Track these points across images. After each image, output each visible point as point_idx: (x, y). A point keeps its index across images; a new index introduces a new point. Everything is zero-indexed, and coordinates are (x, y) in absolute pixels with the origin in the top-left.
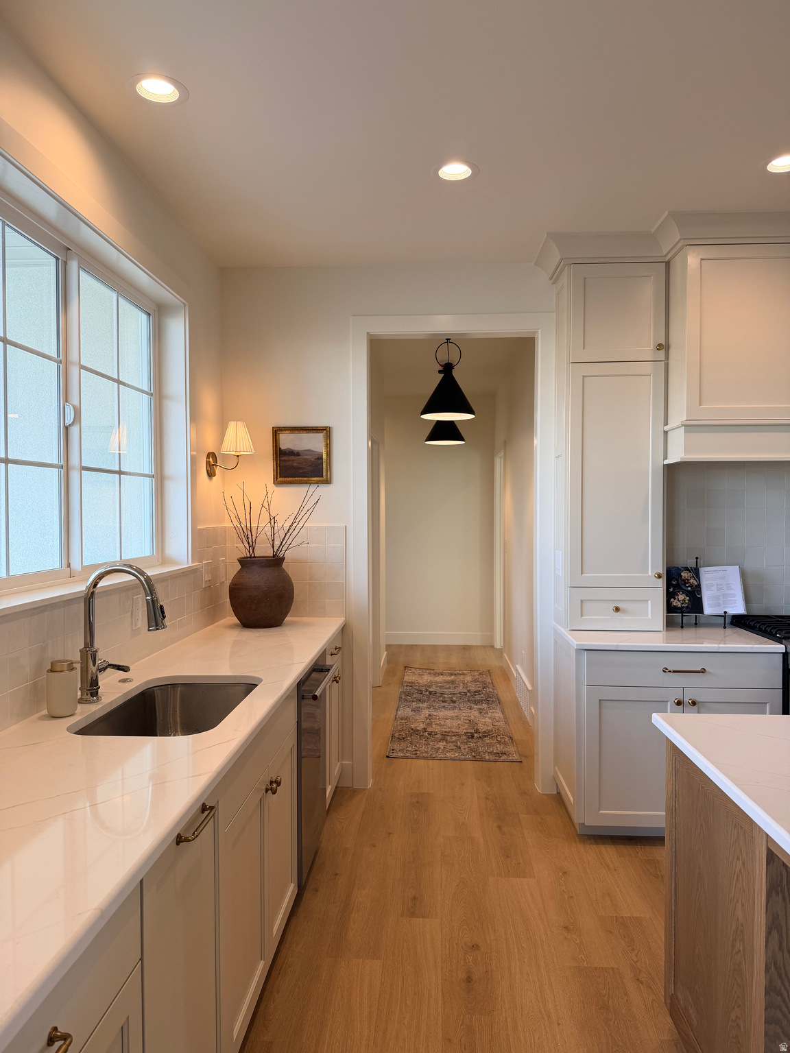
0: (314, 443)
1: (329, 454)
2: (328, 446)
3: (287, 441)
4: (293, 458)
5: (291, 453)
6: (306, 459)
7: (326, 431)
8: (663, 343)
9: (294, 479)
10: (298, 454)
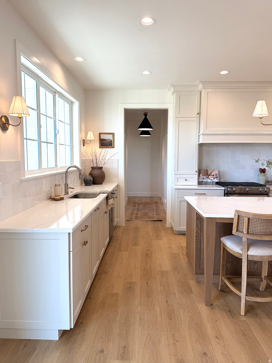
0: (110, 137)
1: (114, 140)
2: (114, 138)
3: (103, 137)
4: (104, 141)
5: (104, 140)
6: (108, 141)
7: (113, 134)
8: (199, 113)
9: (105, 147)
10: (106, 140)
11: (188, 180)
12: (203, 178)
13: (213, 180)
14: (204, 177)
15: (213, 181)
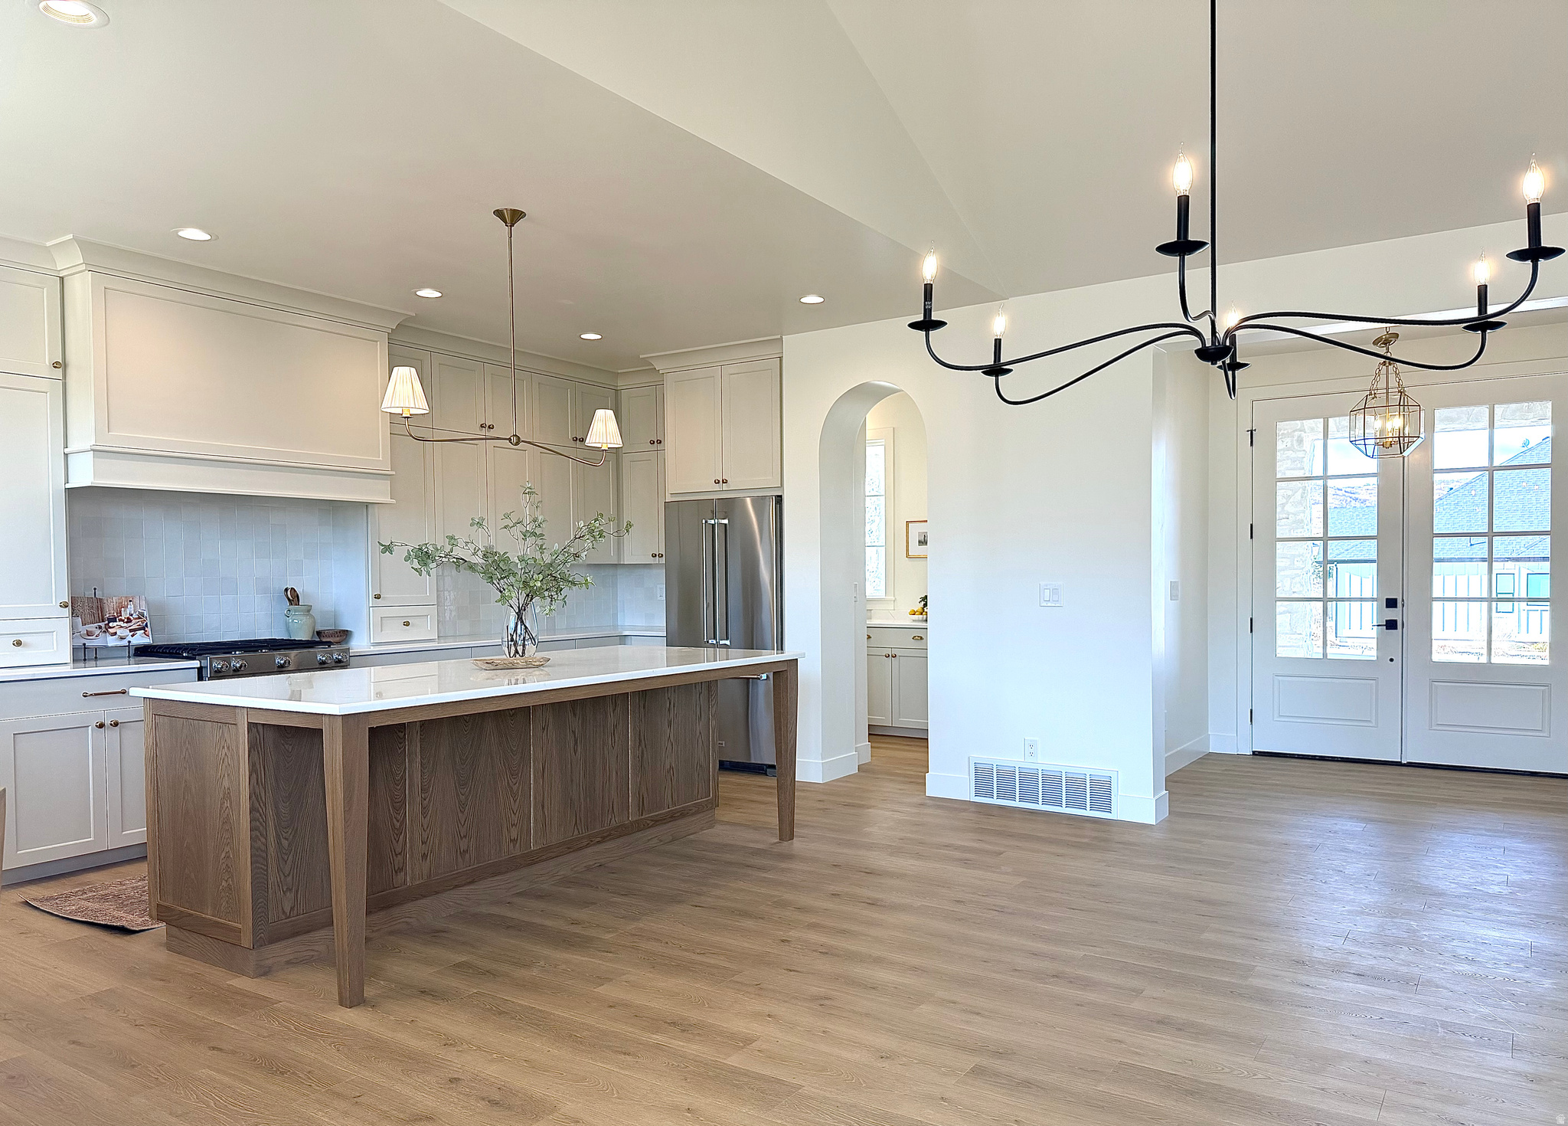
8: (60, 361)
11: (26, 645)
12: (89, 634)
13: (130, 638)
14: (92, 627)
15: (129, 642)
